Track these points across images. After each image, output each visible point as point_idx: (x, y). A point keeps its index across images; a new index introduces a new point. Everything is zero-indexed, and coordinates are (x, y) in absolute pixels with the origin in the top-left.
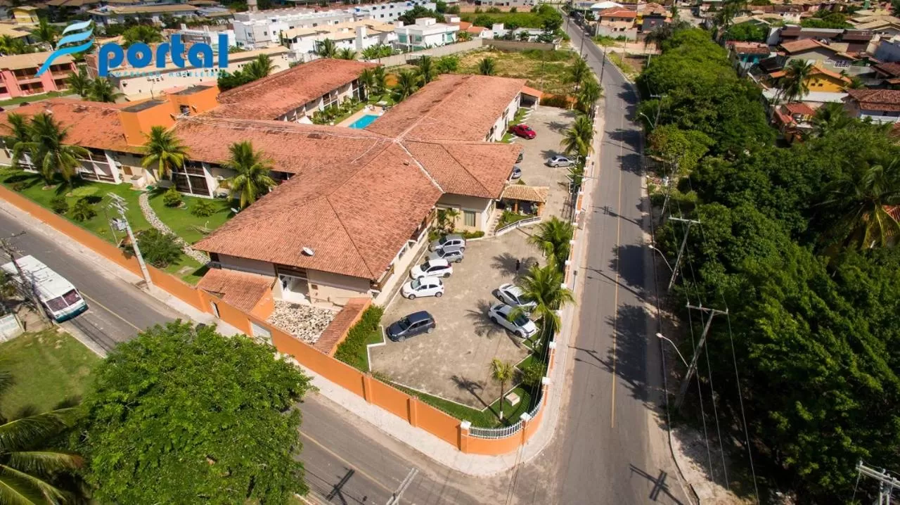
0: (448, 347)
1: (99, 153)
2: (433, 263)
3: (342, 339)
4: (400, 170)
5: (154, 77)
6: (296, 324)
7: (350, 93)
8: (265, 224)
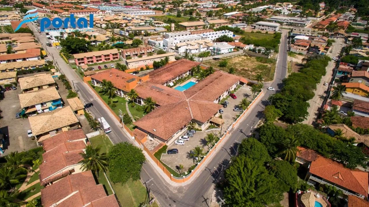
0: (179, 158)
1: (120, 90)
2: (184, 137)
3: (156, 151)
4: (184, 110)
5: (137, 62)
6: (150, 145)
7: (188, 73)
8: (148, 121)
